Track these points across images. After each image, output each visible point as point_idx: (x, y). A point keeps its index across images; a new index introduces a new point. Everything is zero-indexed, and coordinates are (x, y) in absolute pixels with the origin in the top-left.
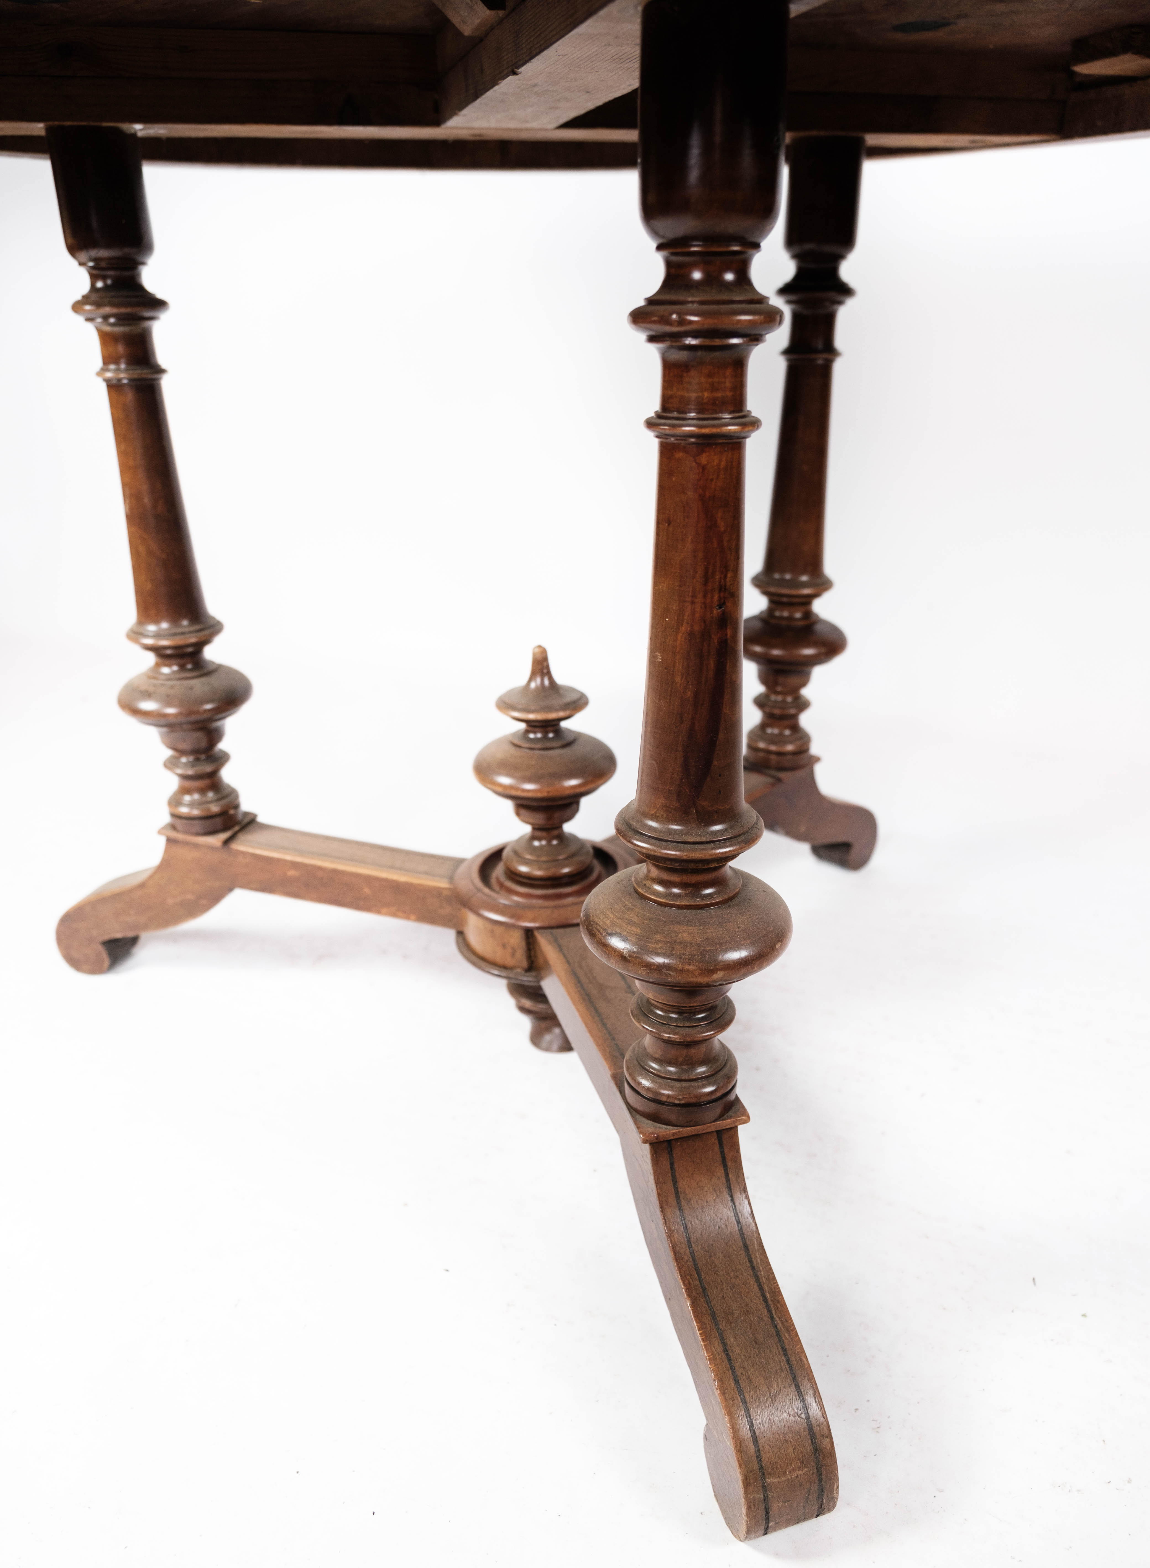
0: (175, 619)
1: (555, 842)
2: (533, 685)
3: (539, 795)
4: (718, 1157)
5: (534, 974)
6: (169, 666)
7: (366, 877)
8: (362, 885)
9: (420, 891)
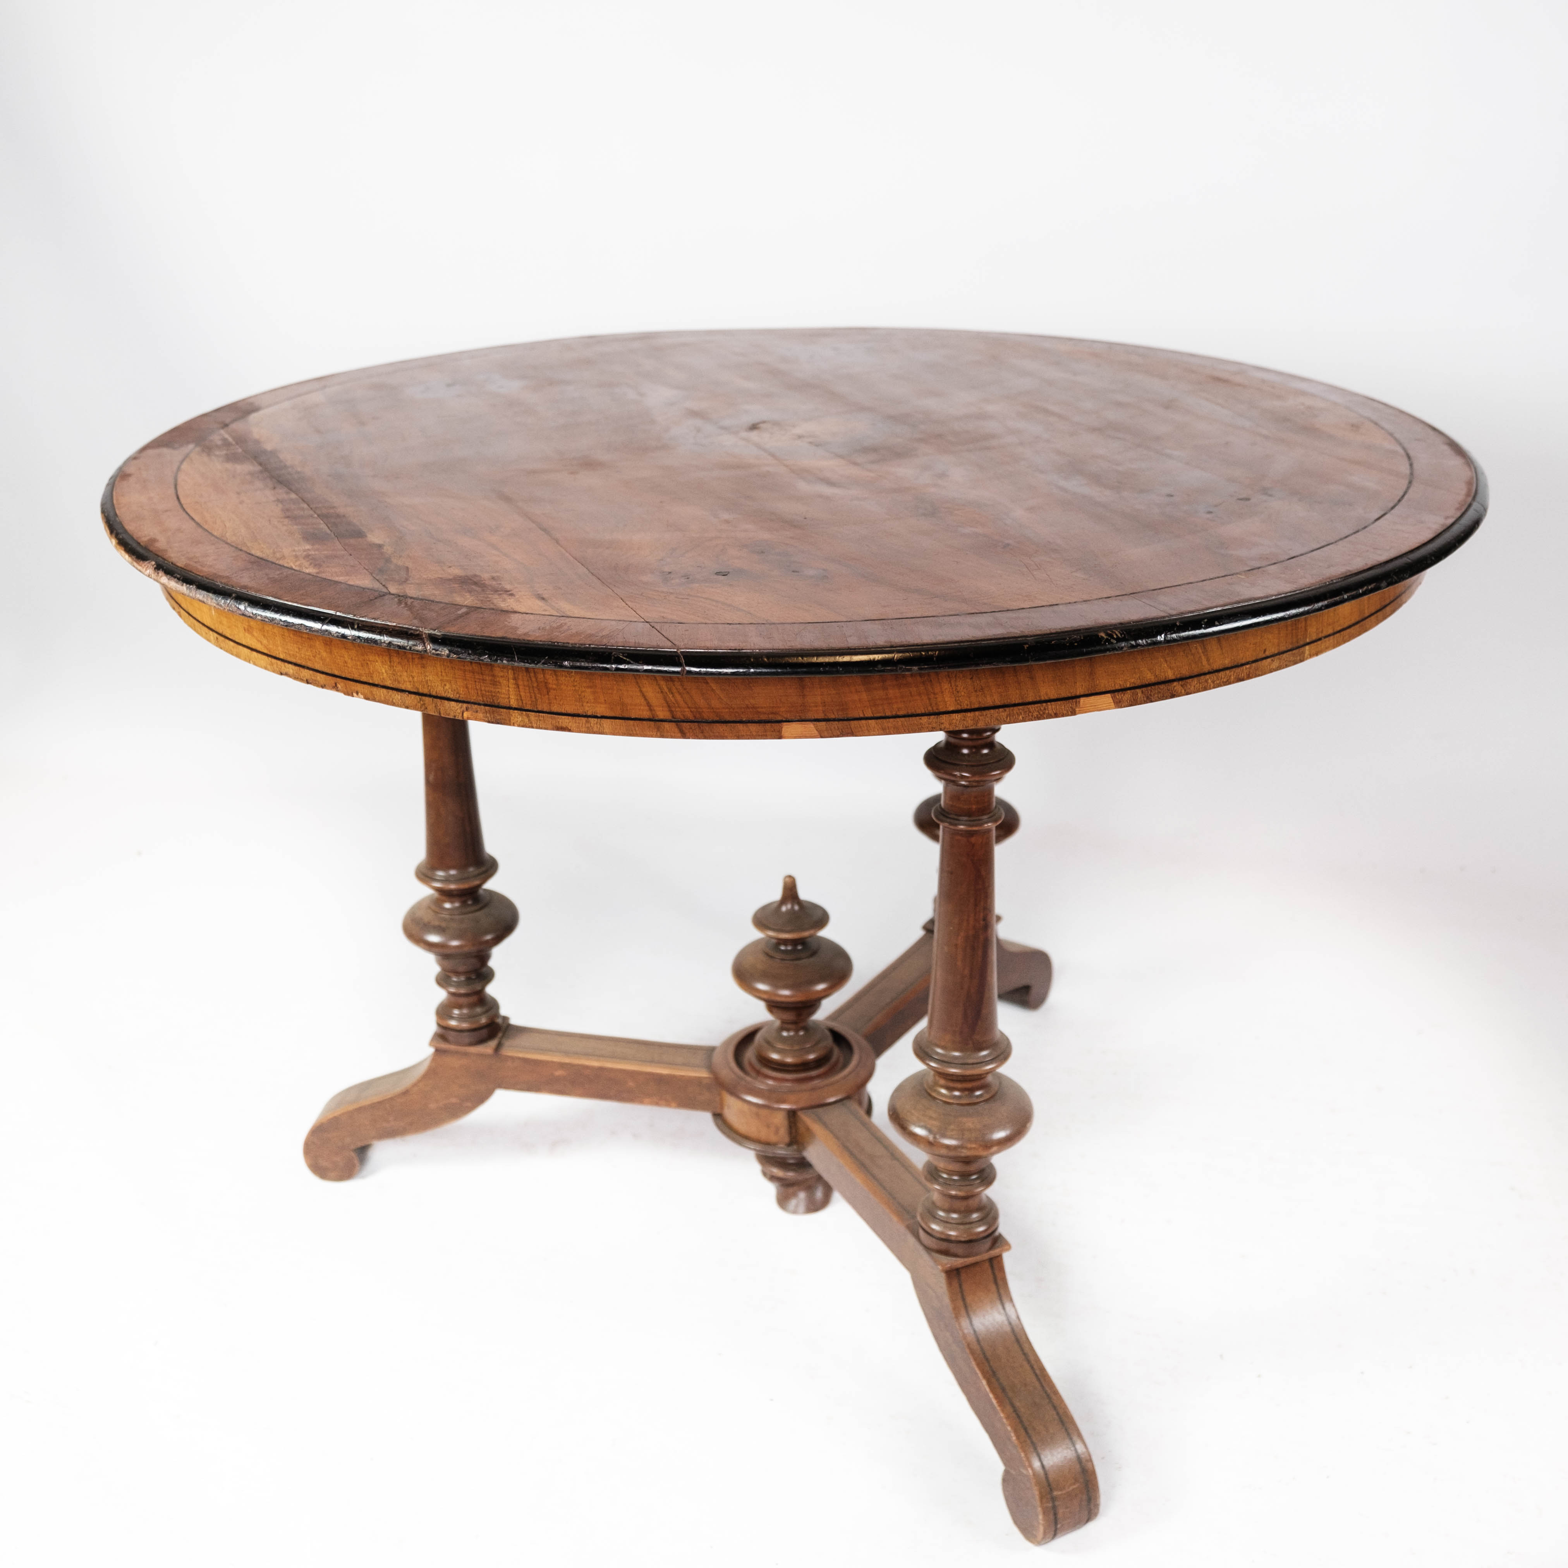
0: (462, 867)
1: (801, 1033)
2: (784, 909)
3: (793, 1000)
4: (991, 1277)
5: (795, 1147)
6: (452, 902)
7: (631, 1072)
8: (627, 1079)
9: (682, 1081)
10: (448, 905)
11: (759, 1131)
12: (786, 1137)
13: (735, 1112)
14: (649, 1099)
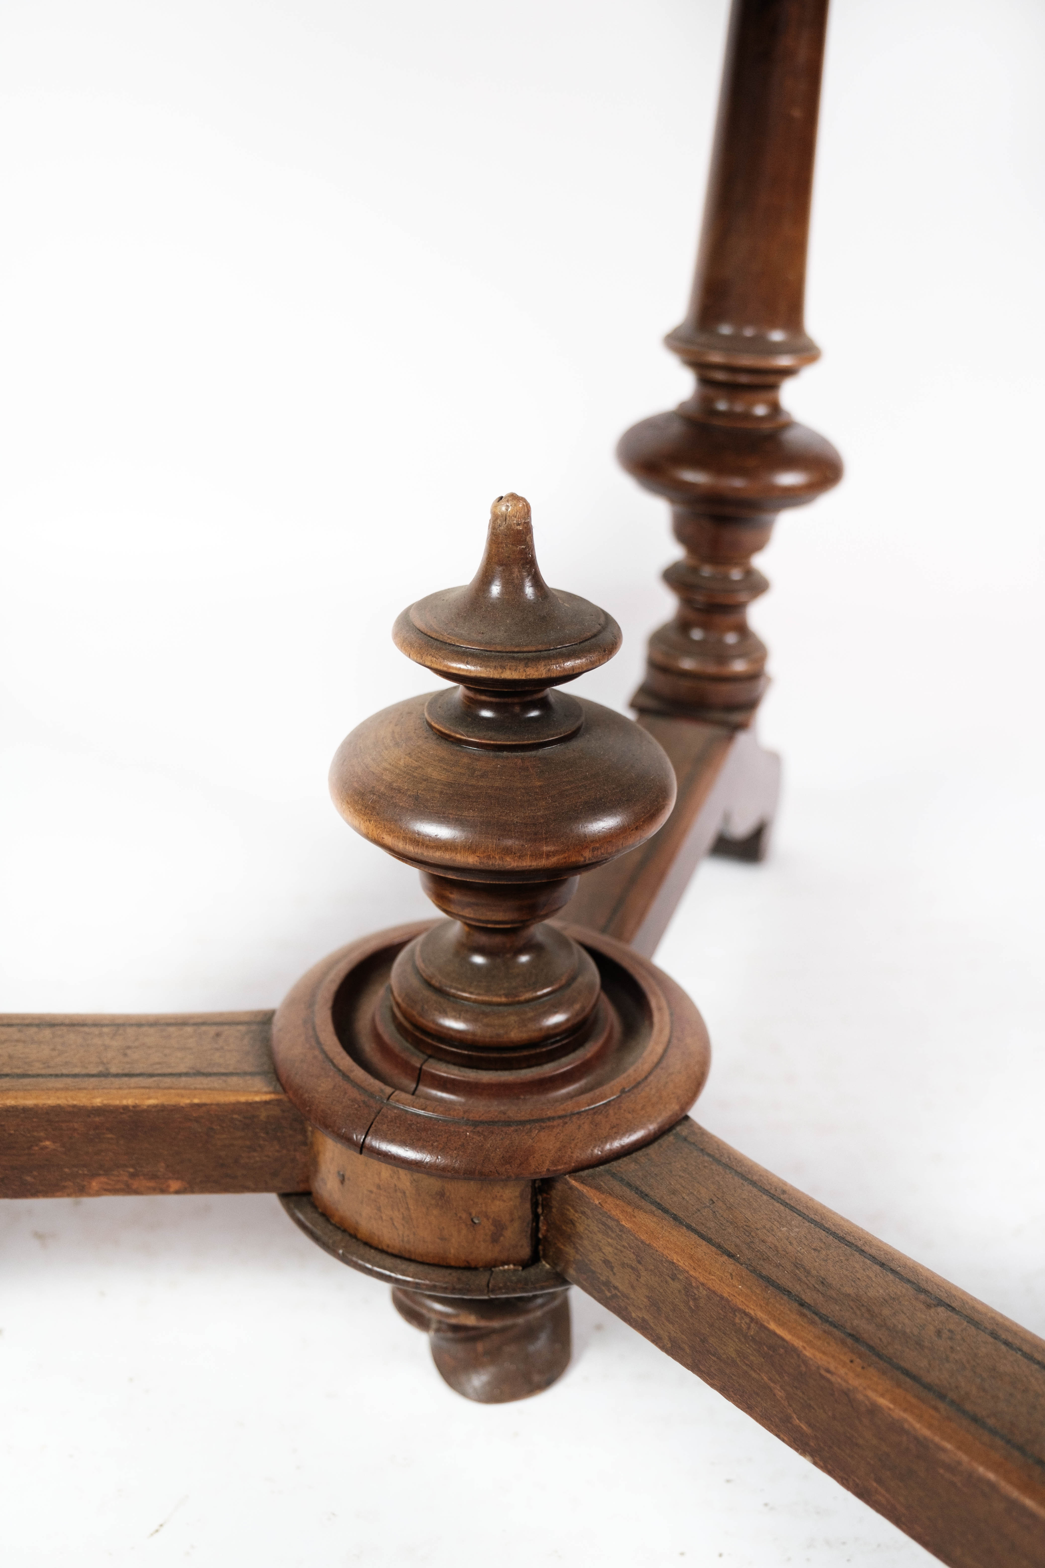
7: (47, 1113)
8: (35, 1134)
9: (197, 1120)
11: (443, 1239)
12: (522, 1246)
13: (365, 1192)
14: (103, 1179)
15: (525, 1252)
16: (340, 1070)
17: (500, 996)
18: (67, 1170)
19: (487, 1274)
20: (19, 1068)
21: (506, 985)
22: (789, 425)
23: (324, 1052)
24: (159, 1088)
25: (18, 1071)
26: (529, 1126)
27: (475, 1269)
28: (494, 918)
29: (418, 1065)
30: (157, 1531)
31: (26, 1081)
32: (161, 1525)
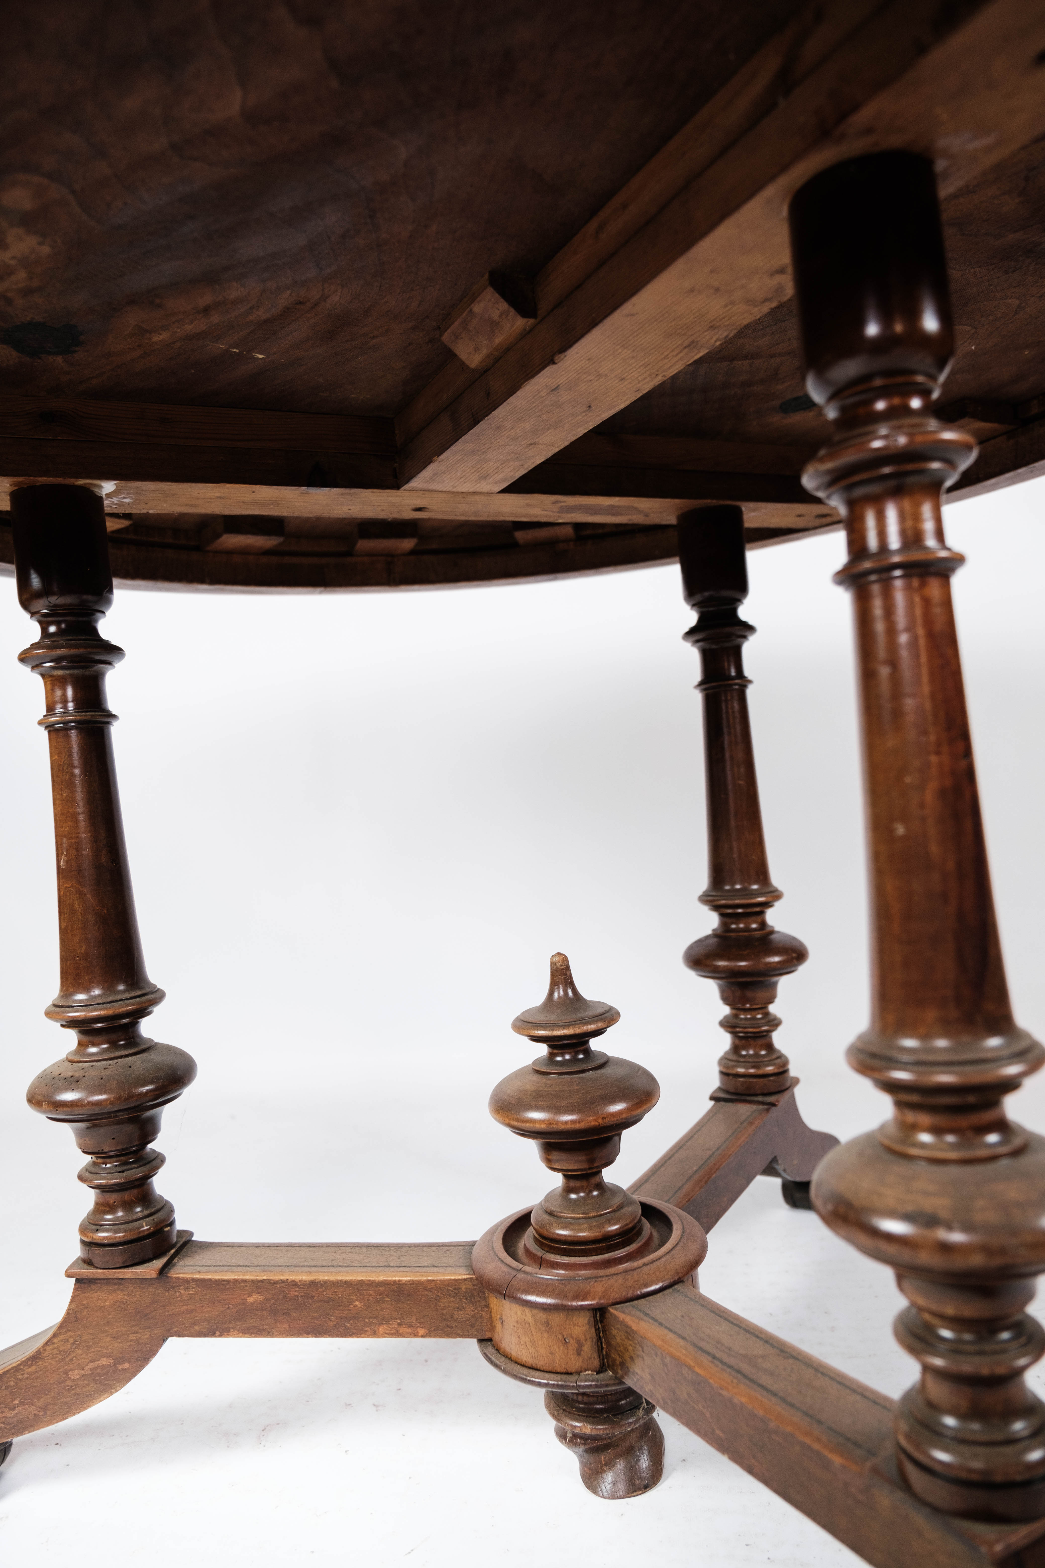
1: (595, 1194)
5: (610, 1373)
6: (96, 1044)
7: (357, 1285)
8: (351, 1297)
9: (430, 1290)
10: (93, 1050)
11: (551, 1354)
12: (594, 1358)
13: (512, 1327)
14: (385, 1326)
15: (596, 1363)
16: (500, 1259)
17: (579, 1214)
18: (366, 1320)
19: (577, 1377)
20: (347, 1263)
21: (583, 1208)
22: (772, 932)
23: (494, 1252)
24: (412, 1272)
25: (346, 1265)
26: (589, 1281)
27: (571, 1374)
28: (569, 1168)
29: (541, 1255)
30: (409, 1553)
31: (347, 1268)
32: (412, 1550)
